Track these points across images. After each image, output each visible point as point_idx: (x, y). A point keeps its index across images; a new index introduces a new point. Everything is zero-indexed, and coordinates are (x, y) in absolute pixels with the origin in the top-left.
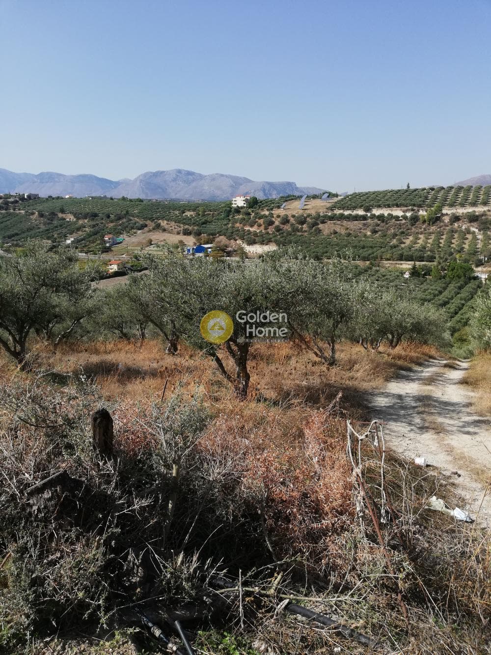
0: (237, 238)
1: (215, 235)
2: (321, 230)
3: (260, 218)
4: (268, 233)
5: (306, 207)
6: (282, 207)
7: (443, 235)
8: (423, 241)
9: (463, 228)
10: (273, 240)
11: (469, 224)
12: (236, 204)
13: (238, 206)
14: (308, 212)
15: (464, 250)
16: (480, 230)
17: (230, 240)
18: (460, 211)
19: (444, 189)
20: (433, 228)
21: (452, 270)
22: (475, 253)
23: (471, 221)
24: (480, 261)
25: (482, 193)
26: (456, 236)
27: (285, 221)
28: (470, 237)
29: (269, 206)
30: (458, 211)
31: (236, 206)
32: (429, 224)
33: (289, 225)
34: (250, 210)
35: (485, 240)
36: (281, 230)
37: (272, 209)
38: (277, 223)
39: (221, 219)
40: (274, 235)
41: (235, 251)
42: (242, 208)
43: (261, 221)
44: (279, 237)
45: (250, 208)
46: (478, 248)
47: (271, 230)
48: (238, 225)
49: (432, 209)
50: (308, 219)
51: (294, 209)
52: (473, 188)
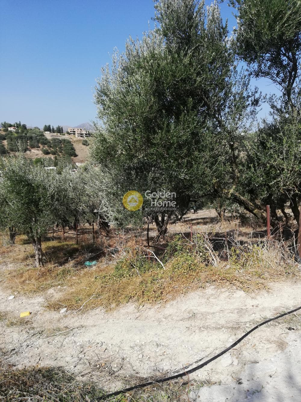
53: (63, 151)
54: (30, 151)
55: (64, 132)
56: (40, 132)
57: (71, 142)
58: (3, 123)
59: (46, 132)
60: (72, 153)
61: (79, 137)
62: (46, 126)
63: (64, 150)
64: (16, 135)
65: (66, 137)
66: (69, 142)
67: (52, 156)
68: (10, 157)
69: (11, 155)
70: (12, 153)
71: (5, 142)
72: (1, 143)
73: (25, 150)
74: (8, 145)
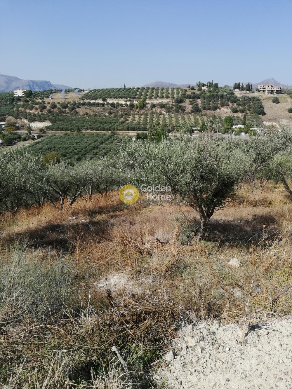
0: (22, 117)
1: (6, 116)
2: (78, 112)
3: (36, 104)
4: (43, 114)
5: (66, 97)
6: (50, 97)
7: (148, 115)
8: (138, 119)
9: (158, 111)
10: (47, 118)
11: (161, 109)
12: (17, 94)
13: (19, 96)
14: (68, 100)
15: (160, 124)
16: (166, 113)
17: (17, 119)
18: (156, 102)
19: (145, 88)
20: (142, 111)
21: (158, 135)
22: (166, 125)
23: (161, 107)
24: (169, 130)
25: (165, 91)
26: (155, 116)
27: (54, 106)
28: (162, 116)
29: (41, 96)
30: (154, 101)
31: (17, 96)
32: (140, 109)
33: (57, 108)
34: (28, 99)
35: (170, 118)
36: (52, 112)
37: (43, 98)
38: (48, 108)
39: (8, 105)
40: (47, 115)
41: (22, 126)
42: (22, 97)
43: (37, 106)
44: (51, 116)
45: (27, 97)
46: (167, 123)
47: (45, 112)
48: (21, 109)
49: (141, 100)
50: (68, 105)
51: (58, 99)
52: (160, 89)
53: (251, 109)
54: (220, 109)
55: (253, 89)
56: (230, 90)
58: (198, 83)
59: (236, 90)
60: (261, 111)
61: (269, 94)
62: (236, 84)
63: (253, 108)
64: (208, 94)
65: (256, 94)
66: (259, 100)
67: (240, 115)
68: (202, 115)
69: (203, 113)
70: (204, 112)
71: (199, 101)
72: (196, 102)
73: (215, 108)
74: (201, 104)
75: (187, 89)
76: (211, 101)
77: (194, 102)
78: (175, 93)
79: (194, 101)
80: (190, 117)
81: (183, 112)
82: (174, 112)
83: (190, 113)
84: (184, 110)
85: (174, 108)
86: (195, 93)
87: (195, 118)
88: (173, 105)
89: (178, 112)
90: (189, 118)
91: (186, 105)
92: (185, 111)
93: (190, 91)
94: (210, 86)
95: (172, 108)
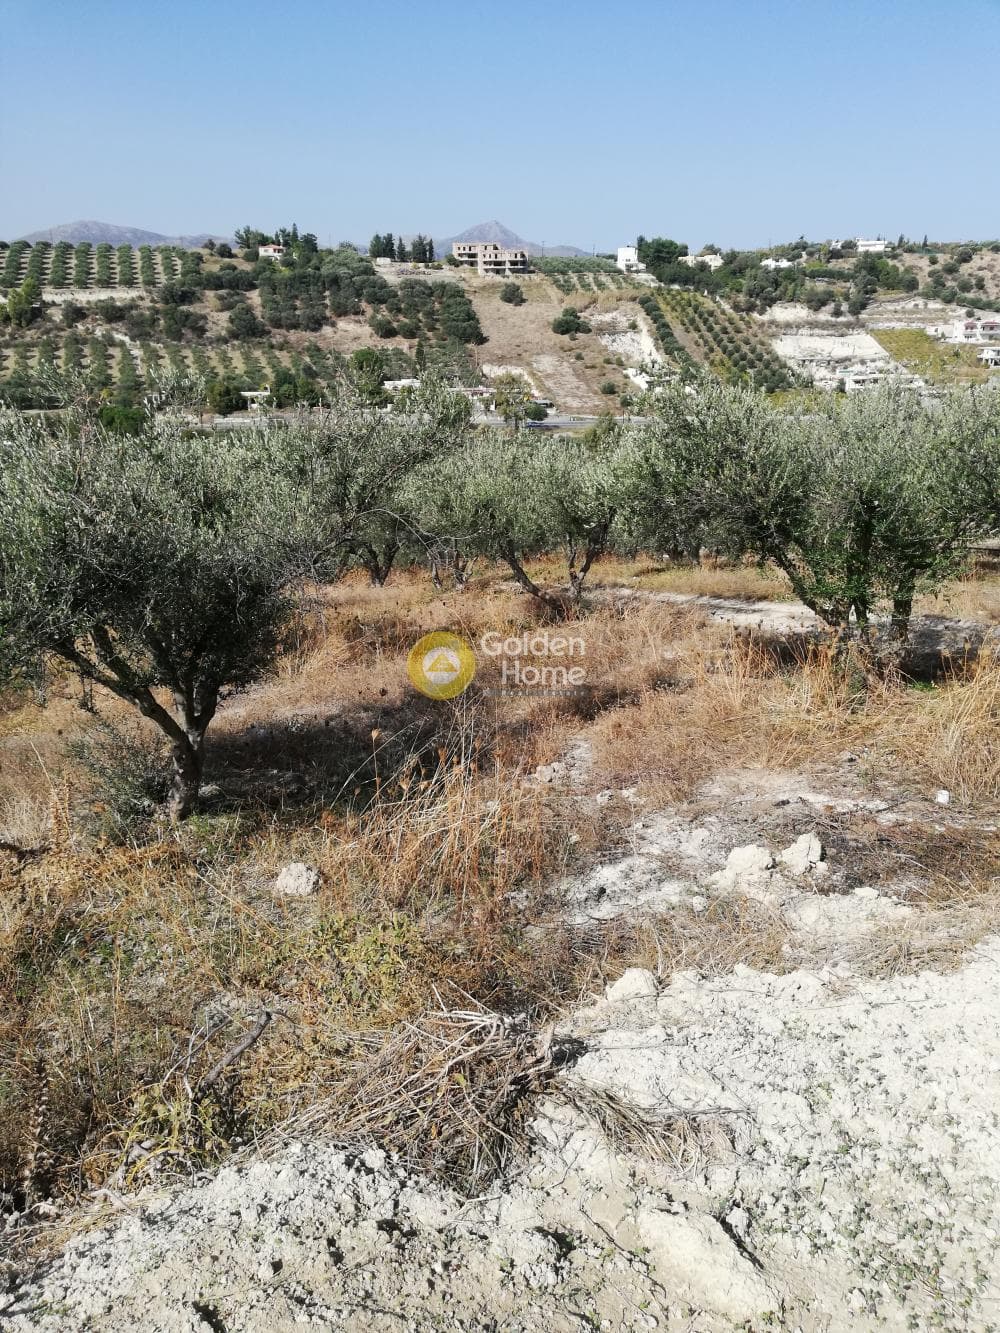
7: (57, 349)
8: (17, 363)
9: (99, 333)
11: (108, 326)
15: (114, 380)
16: (133, 339)
18: (83, 297)
19: (30, 246)
20: (31, 335)
22: (137, 385)
23: (110, 320)
25: (115, 259)
26: (87, 350)
28: (116, 352)
30: (77, 296)
32: (19, 325)
35: (150, 358)
46: (141, 376)
49: (18, 290)
52: (94, 249)
53: (438, 326)
54: (333, 325)
55: (436, 257)
56: (362, 260)
57: (464, 291)
58: (242, 233)
59: (380, 261)
60: (469, 331)
61: (491, 274)
62: (377, 238)
63: (444, 322)
64: (286, 272)
65: (447, 275)
66: (459, 293)
67: (403, 344)
68: (272, 347)
69: (274, 341)
70: (277, 337)
71: (255, 297)
72: (242, 301)
73: (316, 323)
74: (264, 307)
75: (205, 252)
76: (296, 297)
77: (237, 302)
78: (160, 268)
79: (236, 298)
80: (230, 355)
81: (200, 336)
82: (164, 336)
83: (226, 341)
84: (203, 330)
85: (162, 322)
86: (235, 268)
87: (247, 358)
88: (157, 312)
89: (179, 336)
90: (226, 360)
91: (208, 310)
92: (208, 334)
93: (216, 262)
94: (286, 244)
95: (154, 321)
